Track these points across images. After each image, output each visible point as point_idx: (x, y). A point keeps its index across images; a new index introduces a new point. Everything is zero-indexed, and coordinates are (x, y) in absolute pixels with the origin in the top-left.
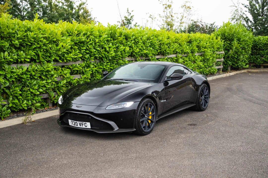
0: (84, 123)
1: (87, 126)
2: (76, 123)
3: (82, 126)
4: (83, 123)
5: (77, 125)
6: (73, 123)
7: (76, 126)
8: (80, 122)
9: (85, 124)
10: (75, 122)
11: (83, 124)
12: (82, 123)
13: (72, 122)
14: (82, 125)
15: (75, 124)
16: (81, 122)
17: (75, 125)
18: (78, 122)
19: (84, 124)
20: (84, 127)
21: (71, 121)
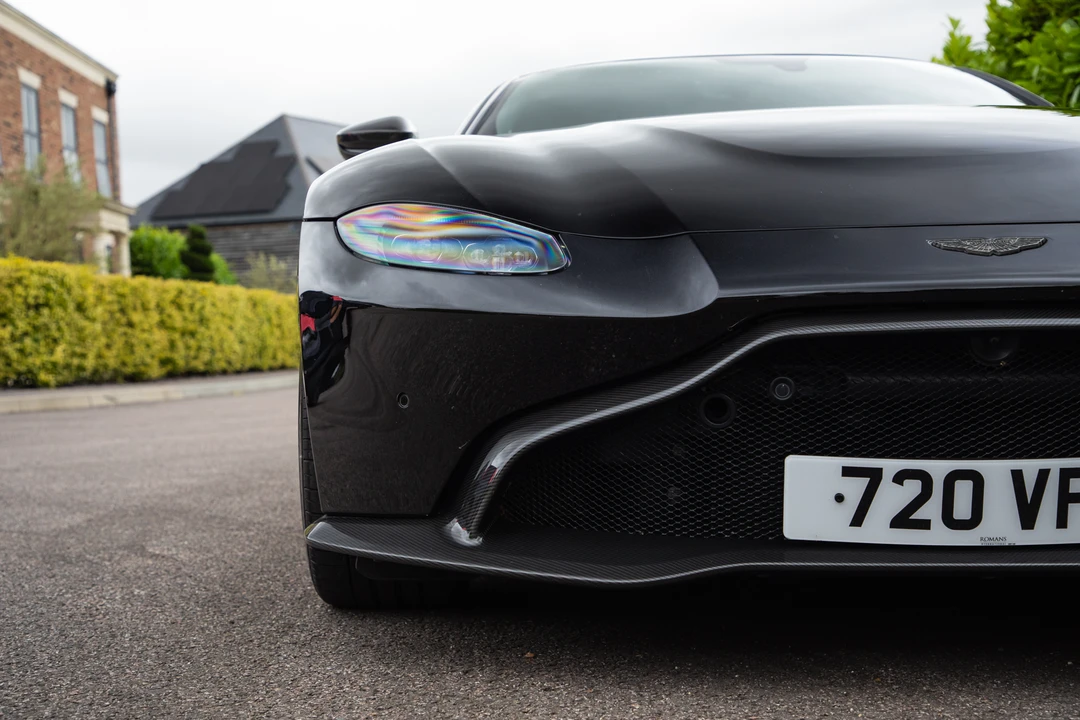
3: (1062, 522)
5: (962, 509)
6: (892, 498)
7: (939, 535)
8: (1030, 467)
10: (938, 468)
12: (1065, 476)
13: (856, 487)
14: (1066, 498)
15: (932, 510)
16: (1055, 465)
17: (925, 525)
18: (996, 472)
21: (848, 472)
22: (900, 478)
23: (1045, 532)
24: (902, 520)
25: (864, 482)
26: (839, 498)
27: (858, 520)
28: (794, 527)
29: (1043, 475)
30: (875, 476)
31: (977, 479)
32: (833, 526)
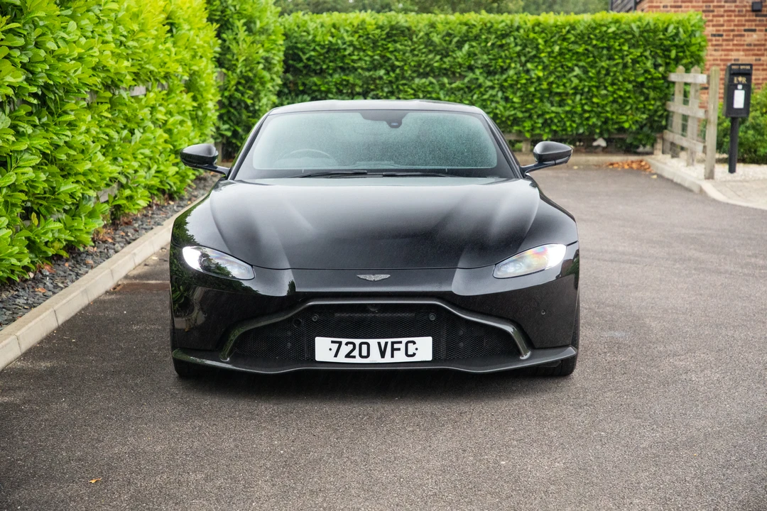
0: (404, 340)
1: (414, 354)
2: (364, 347)
3: (392, 356)
4: (400, 342)
5: (364, 353)
6: (345, 349)
7: (358, 360)
8: (383, 341)
9: (410, 345)
10: (357, 341)
11: (396, 346)
12: (393, 343)
13: (335, 346)
14: (393, 350)
15: (356, 353)
16: (390, 340)
17: (354, 357)
18: (373, 343)
19: (402, 346)
20: (400, 357)
21: (333, 342)
22: (347, 344)
23: (388, 359)
24: (348, 356)
25: (338, 345)
26: (330, 349)
27: (336, 356)
28: (318, 358)
29: (386, 343)
30: (340, 343)
31: (368, 345)
32: (329, 357)
